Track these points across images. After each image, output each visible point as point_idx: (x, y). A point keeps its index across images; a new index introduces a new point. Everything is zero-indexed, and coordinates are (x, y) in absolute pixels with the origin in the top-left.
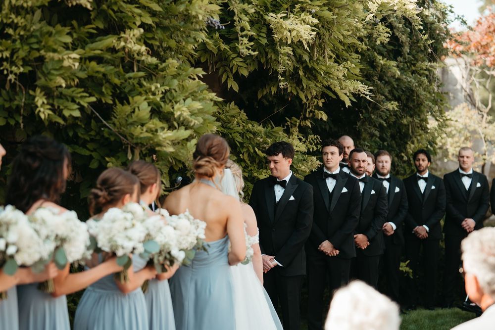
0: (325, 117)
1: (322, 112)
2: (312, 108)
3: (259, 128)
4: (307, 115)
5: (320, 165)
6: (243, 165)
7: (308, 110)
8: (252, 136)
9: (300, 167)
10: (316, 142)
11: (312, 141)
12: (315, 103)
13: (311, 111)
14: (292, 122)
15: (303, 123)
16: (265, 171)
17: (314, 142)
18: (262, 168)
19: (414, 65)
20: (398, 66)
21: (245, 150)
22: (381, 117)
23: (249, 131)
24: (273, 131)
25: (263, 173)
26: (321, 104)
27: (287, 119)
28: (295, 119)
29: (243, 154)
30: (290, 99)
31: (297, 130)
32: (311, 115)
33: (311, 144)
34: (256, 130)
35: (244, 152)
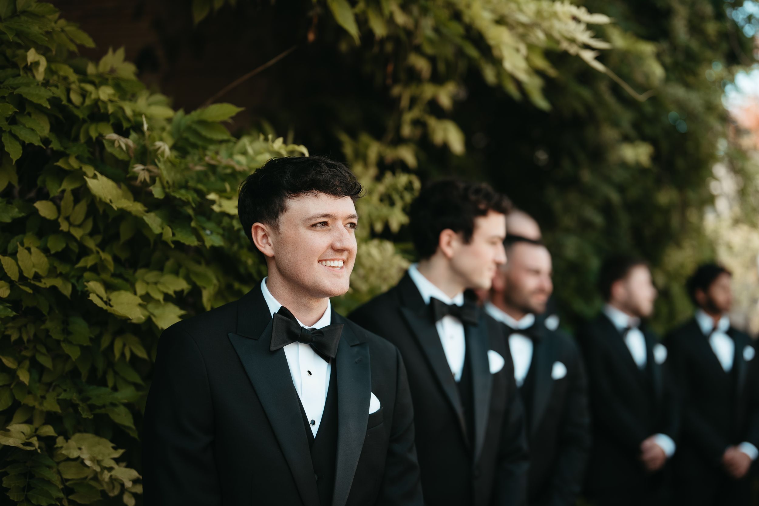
0: (456, 141)
2: (422, 112)
4: (405, 131)
7: (408, 117)
11: (396, 197)
12: (428, 96)
13: (416, 123)
14: (359, 147)
15: (390, 154)
16: (151, 276)
17: (402, 198)
18: (148, 266)
21: (68, 186)
24: (201, 122)
25: (138, 286)
26: (445, 101)
27: (344, 138)
28: (365, 138)
29: (56, 201)
30: (311, 37)
31: (373, 171)
32: (418, 132)
33: (392, 204)
34: (129, 112)
35: (63, 191)
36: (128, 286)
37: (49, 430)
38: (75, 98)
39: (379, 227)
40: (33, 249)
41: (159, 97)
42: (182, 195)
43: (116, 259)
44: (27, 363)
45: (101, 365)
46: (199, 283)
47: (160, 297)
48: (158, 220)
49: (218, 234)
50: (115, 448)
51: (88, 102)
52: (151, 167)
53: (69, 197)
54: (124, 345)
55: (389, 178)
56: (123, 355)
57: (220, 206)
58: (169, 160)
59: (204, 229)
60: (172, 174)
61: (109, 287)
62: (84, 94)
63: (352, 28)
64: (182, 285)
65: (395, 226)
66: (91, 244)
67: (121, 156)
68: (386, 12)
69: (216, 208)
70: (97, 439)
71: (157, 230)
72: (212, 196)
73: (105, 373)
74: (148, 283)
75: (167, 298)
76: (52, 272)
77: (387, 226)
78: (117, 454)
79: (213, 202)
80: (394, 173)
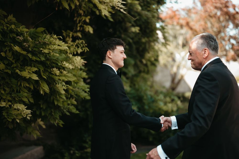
0: (91, 30)
1: (89, 27)
2: (82, 24)
3: (23, 29)
4: (78, 29)
5: (85, 63)
6: (6, 62)
7: (79, 25)
8: (15, 36)
9: (65, 65)
10: (82, 46)
11: (79, 45)
12: (83, 20)
13: (81, 26)
14: (67, 34)
15: (75, 35)
16: (29, 68)
18: (27, 65)
19: (149, 7)
20: (139, 4)
21: (7, 49)
22: (129, 37)
23: (12, 31)
24: (36, 32)
25: (26, 70)
26: (88, 21)
27: (63, 31)
28: (68, 31)
29: (5, 52)
30: (57, 9)
31: (71, 39)
32: (81, 29)
33: (78, 47)
34: (19, 31)
35: (7, 50)
36: (24, 70)
37: (10, 103)
38: (5, 28)
39: (75, 53)
40: (1, 63)
41: (23, 26)
42: (35, 49)
43: (20, 65)
44: (2, 89)
45: (19, 89)
46: (40, 69)
47: (32, 72)
48: (31, 55)
49: (44, 57)
50: (25, 106)
51: (9, 29)
52: (28, 44)
53: (8, 51)
54: (24, 84)
55: (77, 41)
56: (24, 86)
57: (44, 51)
58: (31, 42)
59: (40, 56)
60: (32, 45)
61: (20, 71)
62: (7, 27)
63: (67, 7)
64: (36, 69)
65: (79, 52)
66: (14, 62)
67: (20, 41)
68: (75, 3)
69: (43, 52)
70: (20, 105)
71: (31, 58)
72: (41, 49)
73: (20, 90)
74: (28, 70)
75: (33, 72)
76: (7, 68)
77: (77, 52)
78: (26, 107)
79: (42, 50)
80: (78, 40)
